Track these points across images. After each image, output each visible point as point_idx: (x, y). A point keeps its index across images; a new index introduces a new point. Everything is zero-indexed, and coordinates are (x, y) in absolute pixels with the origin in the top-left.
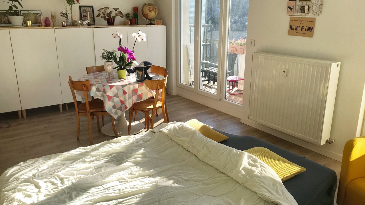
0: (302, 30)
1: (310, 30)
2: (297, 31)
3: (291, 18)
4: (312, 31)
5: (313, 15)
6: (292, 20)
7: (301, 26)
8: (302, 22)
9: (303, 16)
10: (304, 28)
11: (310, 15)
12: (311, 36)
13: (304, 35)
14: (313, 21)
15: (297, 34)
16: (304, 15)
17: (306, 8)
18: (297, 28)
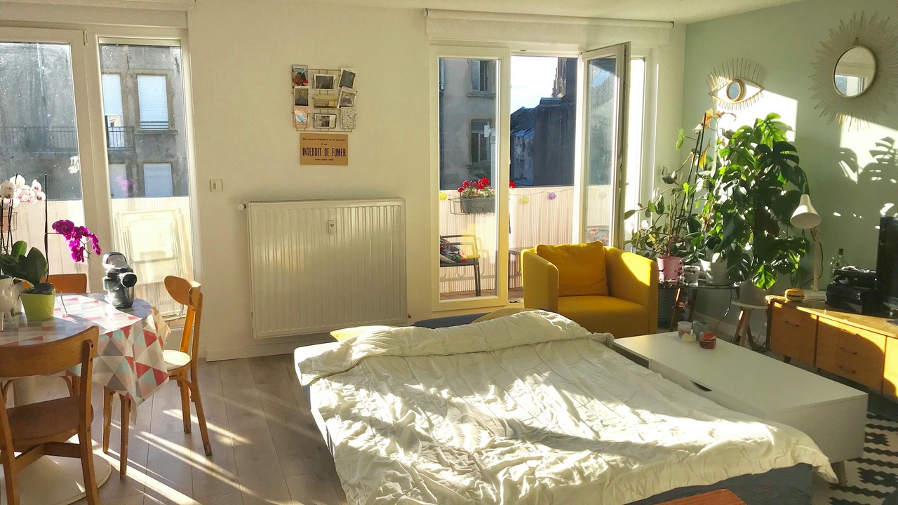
0: (326, 153)
1: (340, 154)
2: (317, 157)
3: (301, 134)
4: (345, 155)
5: (343, 130)
6: (304, 138)
7: (324, 147)
8: (324, 142)
9: (325, 131)
10: (330, 151)
11: (338, 130)
12: (346, 164)
13: (331, 162)
14: (344, 139)
15: (317, 162)
16: (327, 130)
17: (332, 118)
18: (316, 152)
